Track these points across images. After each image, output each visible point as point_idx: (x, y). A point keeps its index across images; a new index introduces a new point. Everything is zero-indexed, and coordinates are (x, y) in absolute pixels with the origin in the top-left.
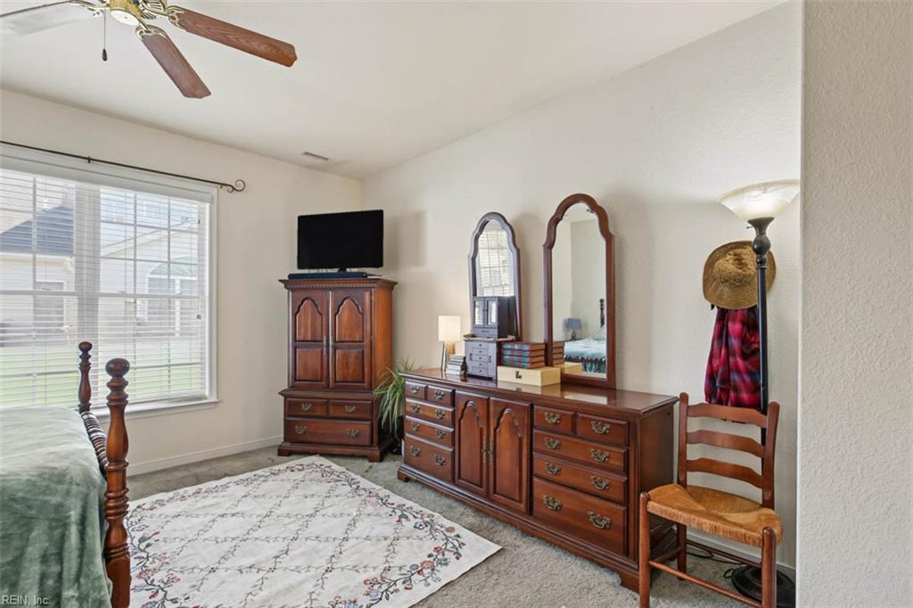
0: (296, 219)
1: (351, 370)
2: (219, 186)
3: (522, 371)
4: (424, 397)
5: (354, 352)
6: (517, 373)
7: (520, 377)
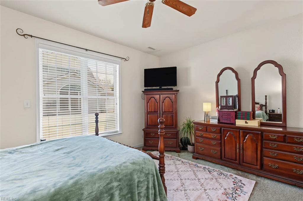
0: (144, 70)
1: (169, 121)
2: (121, 59)
3: (248, 121)
4: (205, 130)
5: (170, 115)
6: (246, 122)
7: (247, 123)
